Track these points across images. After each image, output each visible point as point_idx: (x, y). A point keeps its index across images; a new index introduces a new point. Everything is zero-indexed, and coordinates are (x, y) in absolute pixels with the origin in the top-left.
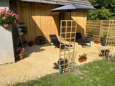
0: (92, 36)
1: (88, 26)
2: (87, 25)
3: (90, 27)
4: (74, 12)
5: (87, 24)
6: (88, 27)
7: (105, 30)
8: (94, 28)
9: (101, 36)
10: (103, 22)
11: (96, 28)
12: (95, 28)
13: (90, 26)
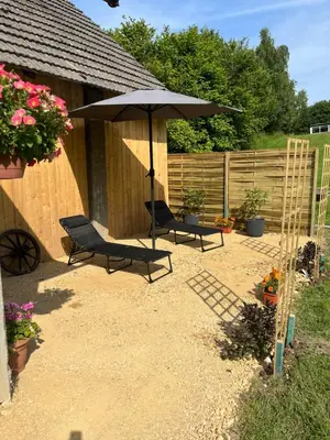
0: (196, 210)
1: (177, 174)
2: (171, 170)
3: (187, 179)
4: (131, 122)
5: (170, 166)
6: (174, 179)
7: (244, 184)
8: (200, 180)
9: (232, 207)
10: (231, 159)
11: (208, 180)
12: (205, 180)
13: (187, 174)
